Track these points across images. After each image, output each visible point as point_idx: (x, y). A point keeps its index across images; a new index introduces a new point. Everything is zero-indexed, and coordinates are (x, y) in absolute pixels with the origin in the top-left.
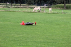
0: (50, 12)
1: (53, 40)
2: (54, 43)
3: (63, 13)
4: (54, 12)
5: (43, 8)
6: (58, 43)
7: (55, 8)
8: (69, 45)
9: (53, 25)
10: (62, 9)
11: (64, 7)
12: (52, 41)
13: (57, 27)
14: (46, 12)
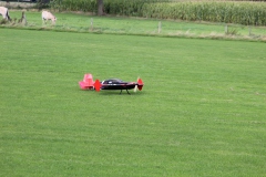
0: (44, 26)
1: (52, 129)
2: (56, 141)
3: (94, 29)
4: (60, 24)
5: (19, 8)
6: (74, 142)
7: (65, 9)
8: (113, 147)
9: (57, 74)
10: (90, 16)
11: (97, 6)
12: (50, 132)
13: (69, 80)
14: (31, 23)
